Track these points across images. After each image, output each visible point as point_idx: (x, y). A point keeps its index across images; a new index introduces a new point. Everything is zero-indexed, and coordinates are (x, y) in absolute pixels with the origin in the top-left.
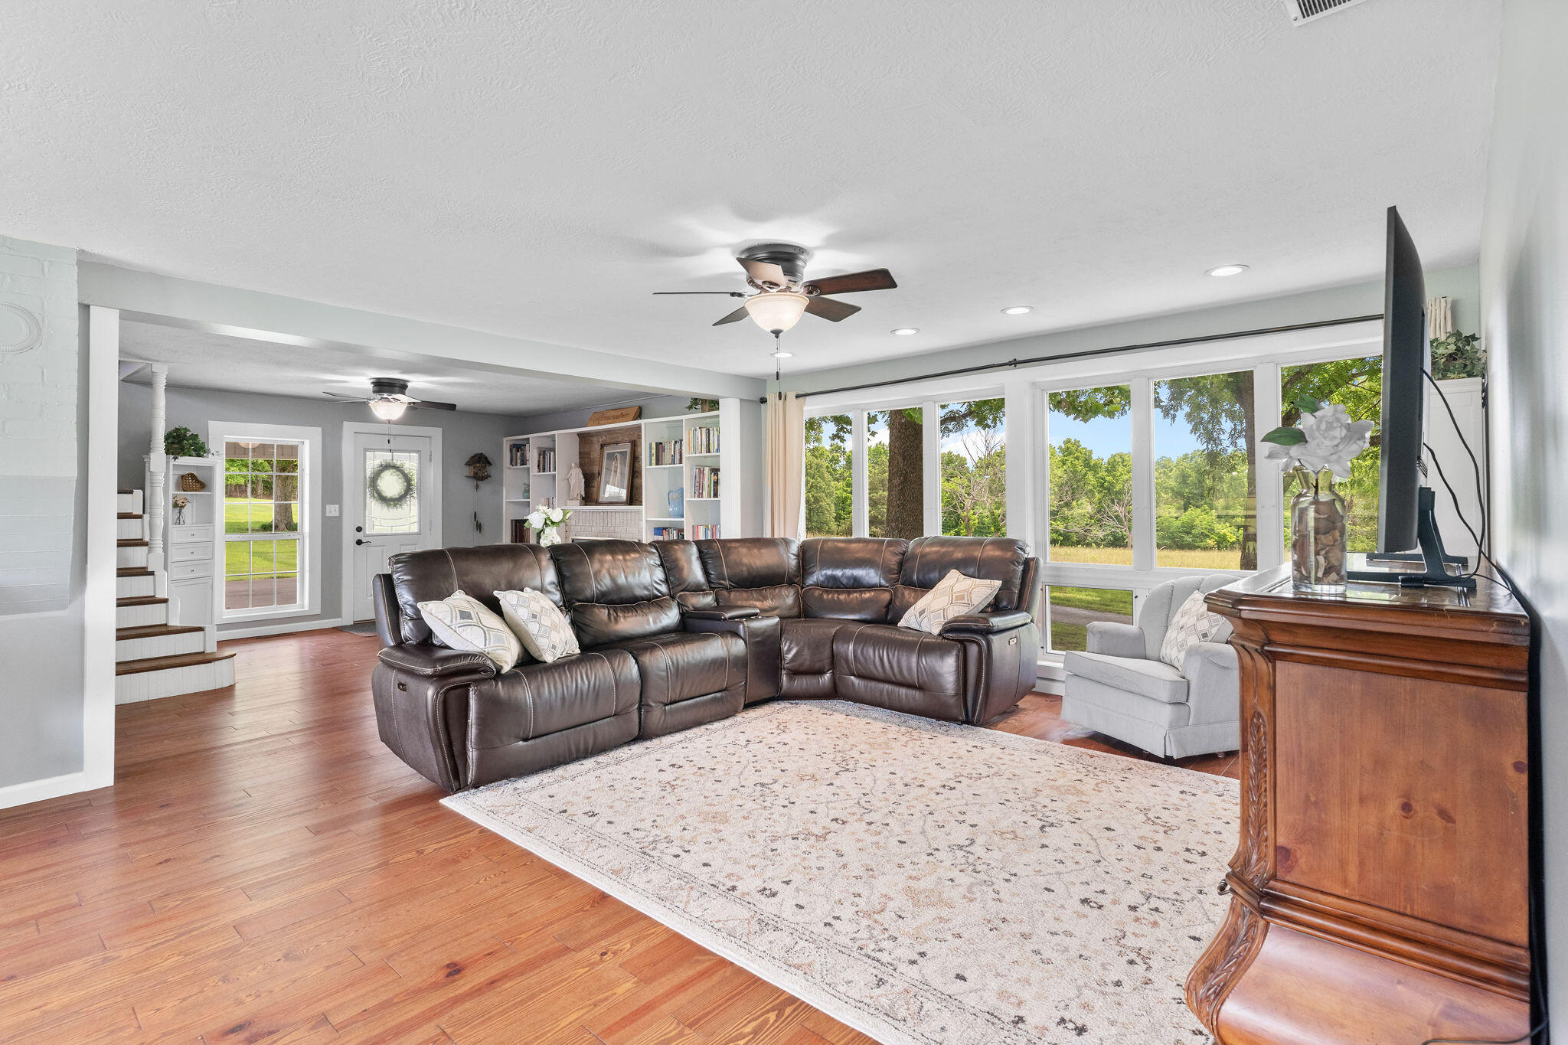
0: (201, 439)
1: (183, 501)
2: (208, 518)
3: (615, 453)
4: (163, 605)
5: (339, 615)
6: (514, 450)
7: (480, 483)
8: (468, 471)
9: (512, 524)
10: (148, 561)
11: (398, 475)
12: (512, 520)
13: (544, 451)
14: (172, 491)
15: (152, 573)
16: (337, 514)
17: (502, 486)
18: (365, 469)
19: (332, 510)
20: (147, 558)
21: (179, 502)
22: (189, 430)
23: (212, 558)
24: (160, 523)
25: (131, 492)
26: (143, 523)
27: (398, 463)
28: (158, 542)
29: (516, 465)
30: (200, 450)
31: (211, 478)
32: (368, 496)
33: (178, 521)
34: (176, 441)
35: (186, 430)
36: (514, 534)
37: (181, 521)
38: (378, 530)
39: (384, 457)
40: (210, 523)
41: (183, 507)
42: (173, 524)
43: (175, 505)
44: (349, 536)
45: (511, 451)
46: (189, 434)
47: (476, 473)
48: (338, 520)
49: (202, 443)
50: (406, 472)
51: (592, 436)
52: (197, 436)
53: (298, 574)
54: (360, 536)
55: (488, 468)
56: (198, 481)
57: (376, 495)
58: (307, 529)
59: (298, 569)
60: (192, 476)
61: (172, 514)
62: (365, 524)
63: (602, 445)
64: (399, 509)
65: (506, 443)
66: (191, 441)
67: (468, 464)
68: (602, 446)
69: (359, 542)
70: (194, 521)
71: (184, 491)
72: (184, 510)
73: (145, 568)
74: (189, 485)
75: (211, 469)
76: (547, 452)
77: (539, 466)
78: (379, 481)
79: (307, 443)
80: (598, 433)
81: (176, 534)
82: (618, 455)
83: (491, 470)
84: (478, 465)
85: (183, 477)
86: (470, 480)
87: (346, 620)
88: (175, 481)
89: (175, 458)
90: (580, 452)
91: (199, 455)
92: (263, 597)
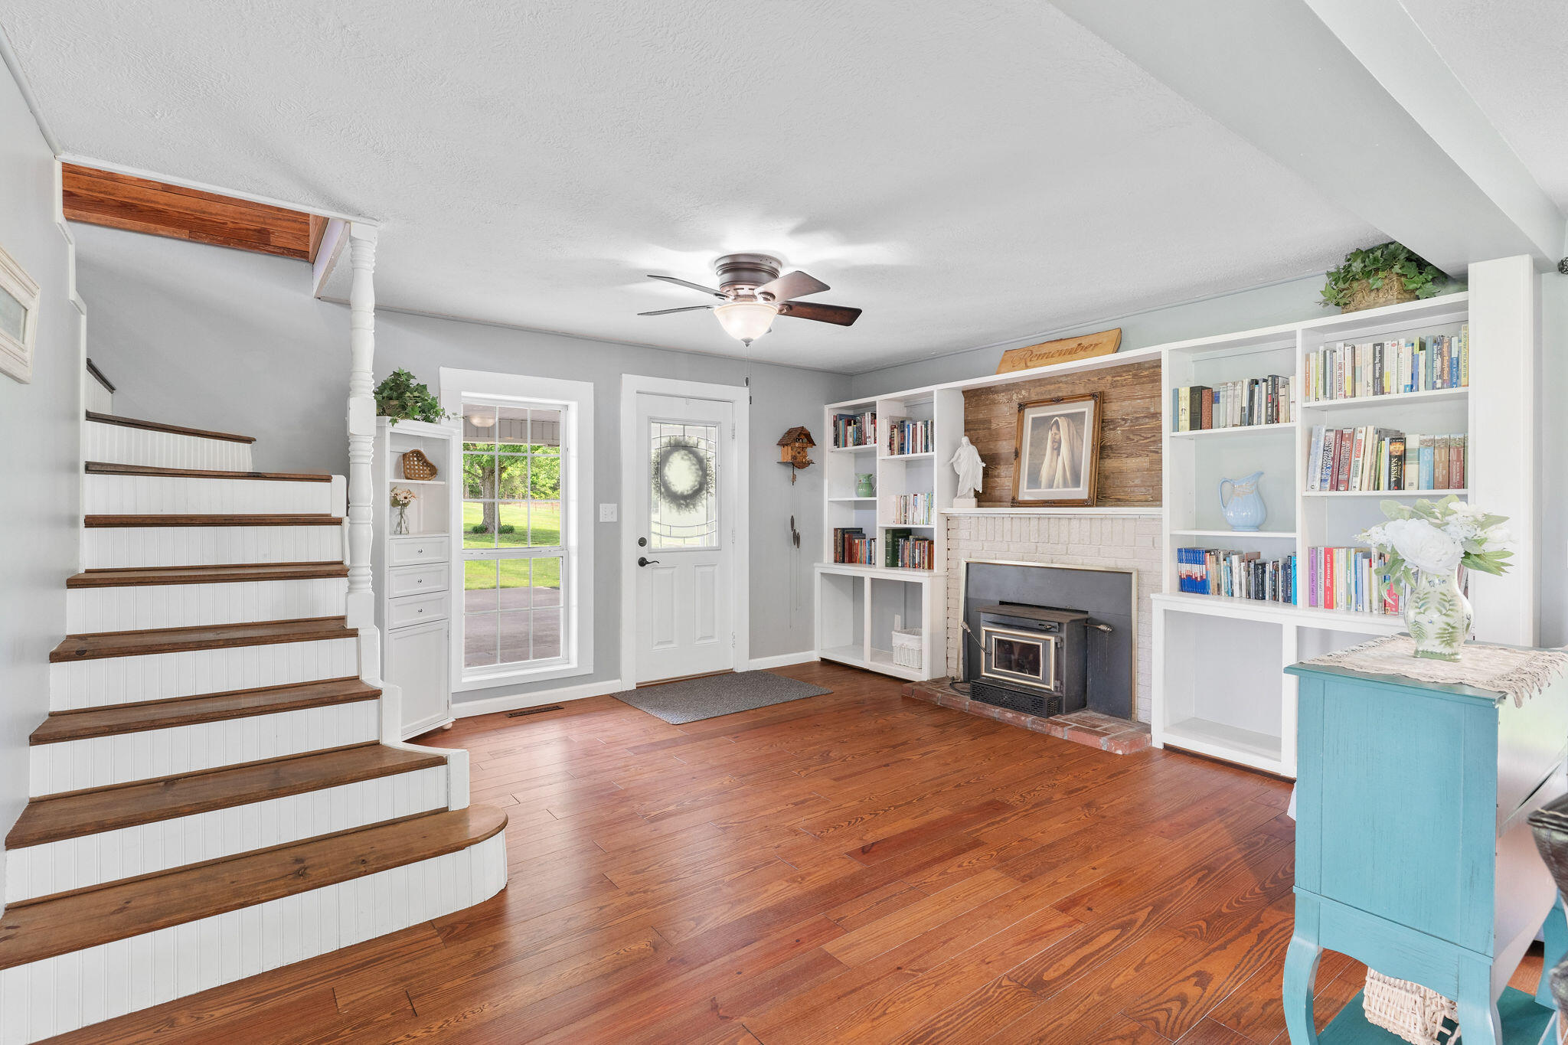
0: (431, 392)
1: (405, 495)
2: (441, 525)
3: (1054, 416)
4: (372, 703)
5: (615, 674)
6: (841, 423)
7: (797, 472)
8: (779, 454)
9: (836, 536)
10: (346, 609)
11: (690, 459)
12: (836, 530)
13: (903, 422)
14: (389, 477)
15: (354, 633)
16: (615, 520)
17: (823, 478)
18: (649, 449)
19: (607, 512)
20: (346, 599)
21: (400, 498)
22: (414, 377)
23: (448, 590)
24: (366, 533)
25: (328, 479)
26: (342, 531)
27: (692, 441)
28: (364, 571)
29: (846, 446)
30: (429, 411)
31: (446, 457)
32: (653, 491)
33: (400, 529)
34: (395, 394)
35: (409, 376)
36: (839, 549)
37: (404, 529)
38: (668, 543)
39: (674, 431)
40: (444, 532)
41: (405, 505)
42: (391, 534)
43: (395, 502)
44: (630, 552)
45: (836, 425)
46: (413, 383)
47: (794, 458)
48: (616, 526)
49: (433, 399)
50: (701, 455)
51: (997, 392)
52: (424, 387)
53: (562, 610)
54: (643, 552)
55: (809, 450)
56: (427, 464)
57: (663, 490)
58: (573, 541)
59: (562, 605)
60: (418, 454)
61: (389, 514)
62: (650, 532)
63: (1020, 405)
64: (693, 512)
65: (829, 412)
66: (416, 394)
67: (782, 443)
68: (1022, 407)
69: (643, 562)
70: (422, 529)
71: (407, 478)
72: (407, 510)
73: (343, 619)
74: (414, 469)
75: (444, 443)
76: (907, 423)
77: (891, 445)
78: (667, 468)
79: (573, 406)
80: (1010, 387)
81: (396, 551)
82: (1063, 423)
83: (811, 453)
84: (797, 445)
85: (405, 455)
86: (783, 468)
87: (626, 683)
88: (394, 463)
89: (394, 421)
90: (966, 422)
91: (427, 419)
92: (515, 649)
